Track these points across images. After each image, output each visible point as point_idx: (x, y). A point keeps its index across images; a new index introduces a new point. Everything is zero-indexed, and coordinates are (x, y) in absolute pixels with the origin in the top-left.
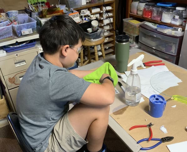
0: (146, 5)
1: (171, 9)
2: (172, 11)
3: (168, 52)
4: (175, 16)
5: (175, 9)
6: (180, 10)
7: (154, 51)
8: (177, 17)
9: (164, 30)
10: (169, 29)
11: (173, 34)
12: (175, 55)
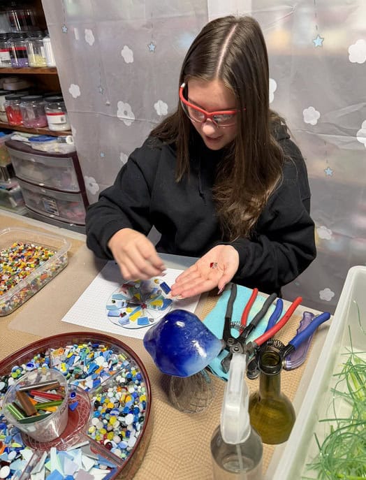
0: (6, 98)
7: (44, 191)
9: (42, 146)
10: (51, 142)
11: (57, 150)
12: (78, 190)
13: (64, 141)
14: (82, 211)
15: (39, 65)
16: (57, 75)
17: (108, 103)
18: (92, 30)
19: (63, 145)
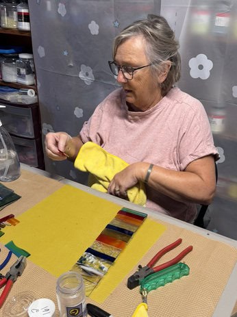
1: (13, 57)
2: (15, 61)
3: (21, 133)
4: (19, 70)
5: (18, 58)
6: (26, 59)
8: (23, 71)
9: (6, 95)
10: (14, 93)
11: (20, 101)
12: (33, 137)
13: (26, 94)
14: (34, 155)
15: (10, 27)
16: (30, 38)
17: (72, 65)
18: (65, 4)
19: (24, 96)
